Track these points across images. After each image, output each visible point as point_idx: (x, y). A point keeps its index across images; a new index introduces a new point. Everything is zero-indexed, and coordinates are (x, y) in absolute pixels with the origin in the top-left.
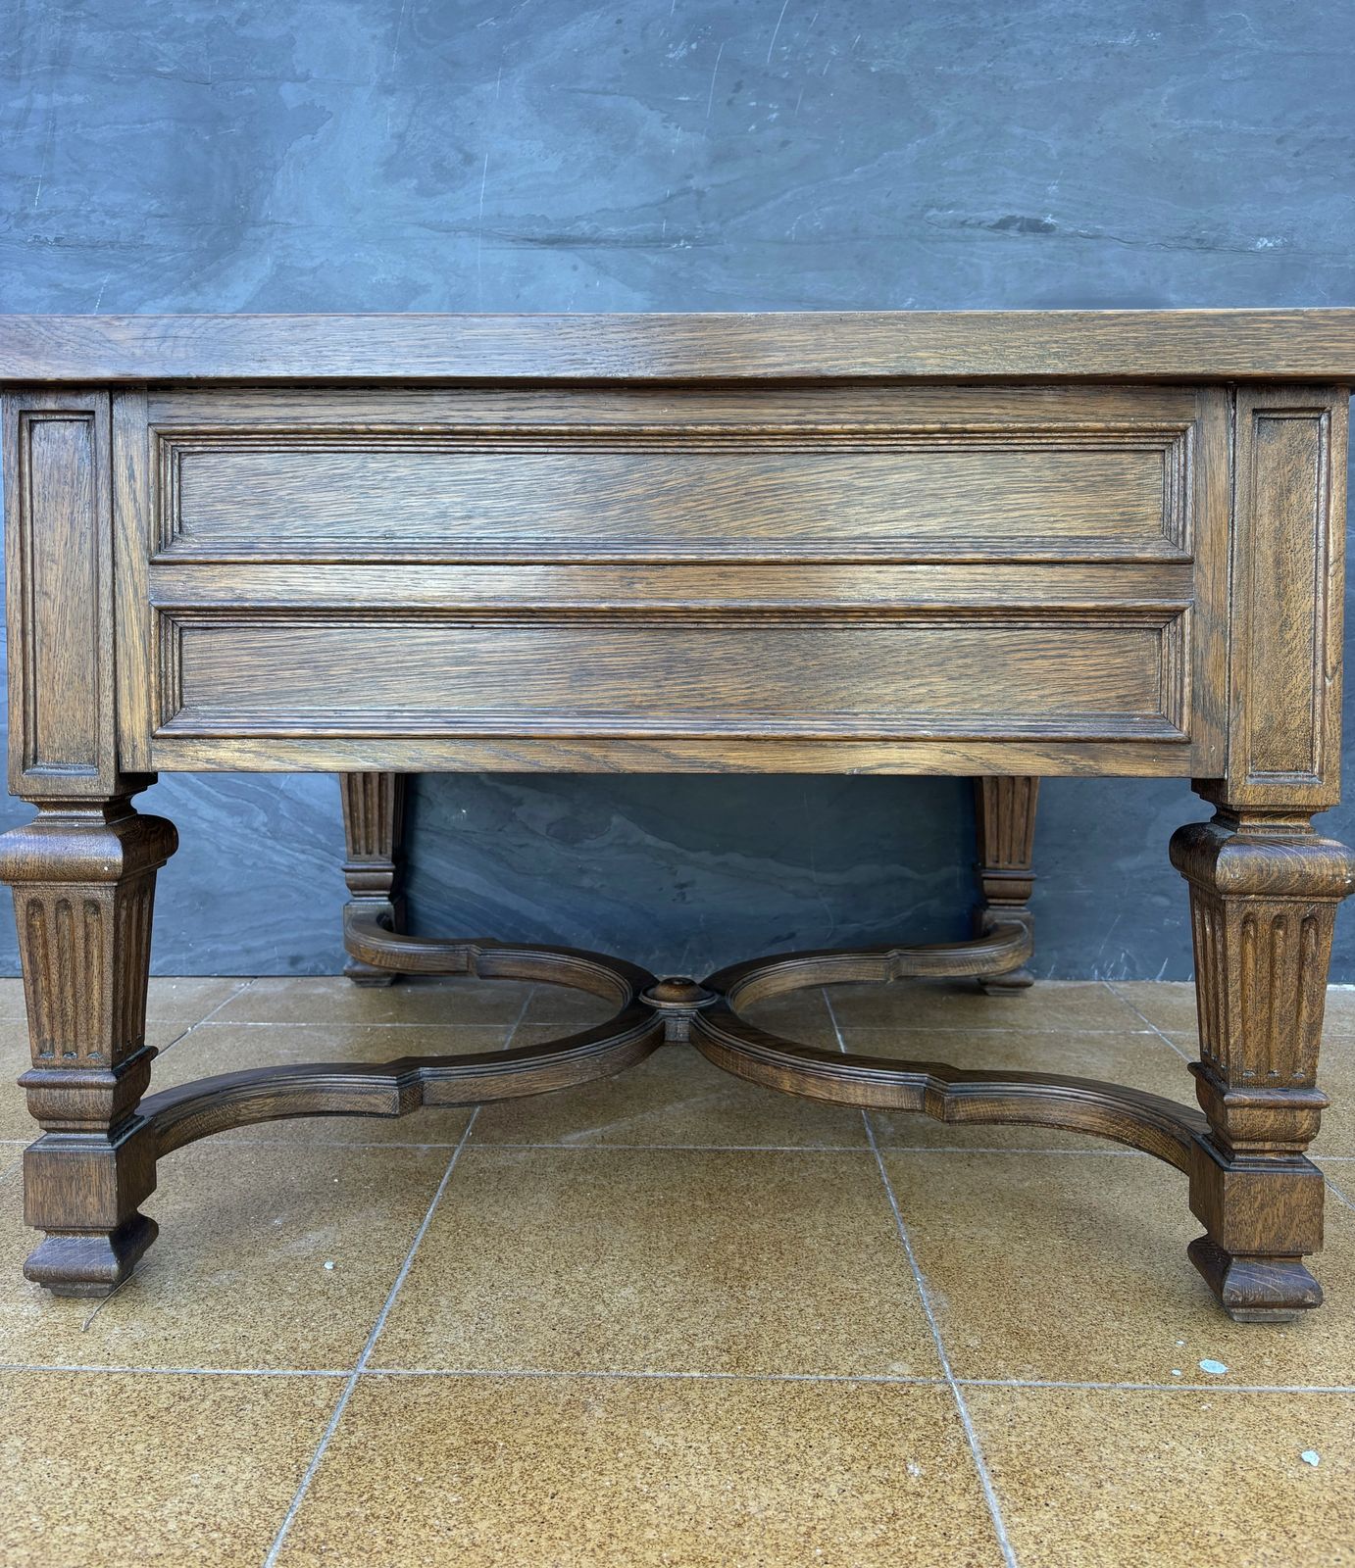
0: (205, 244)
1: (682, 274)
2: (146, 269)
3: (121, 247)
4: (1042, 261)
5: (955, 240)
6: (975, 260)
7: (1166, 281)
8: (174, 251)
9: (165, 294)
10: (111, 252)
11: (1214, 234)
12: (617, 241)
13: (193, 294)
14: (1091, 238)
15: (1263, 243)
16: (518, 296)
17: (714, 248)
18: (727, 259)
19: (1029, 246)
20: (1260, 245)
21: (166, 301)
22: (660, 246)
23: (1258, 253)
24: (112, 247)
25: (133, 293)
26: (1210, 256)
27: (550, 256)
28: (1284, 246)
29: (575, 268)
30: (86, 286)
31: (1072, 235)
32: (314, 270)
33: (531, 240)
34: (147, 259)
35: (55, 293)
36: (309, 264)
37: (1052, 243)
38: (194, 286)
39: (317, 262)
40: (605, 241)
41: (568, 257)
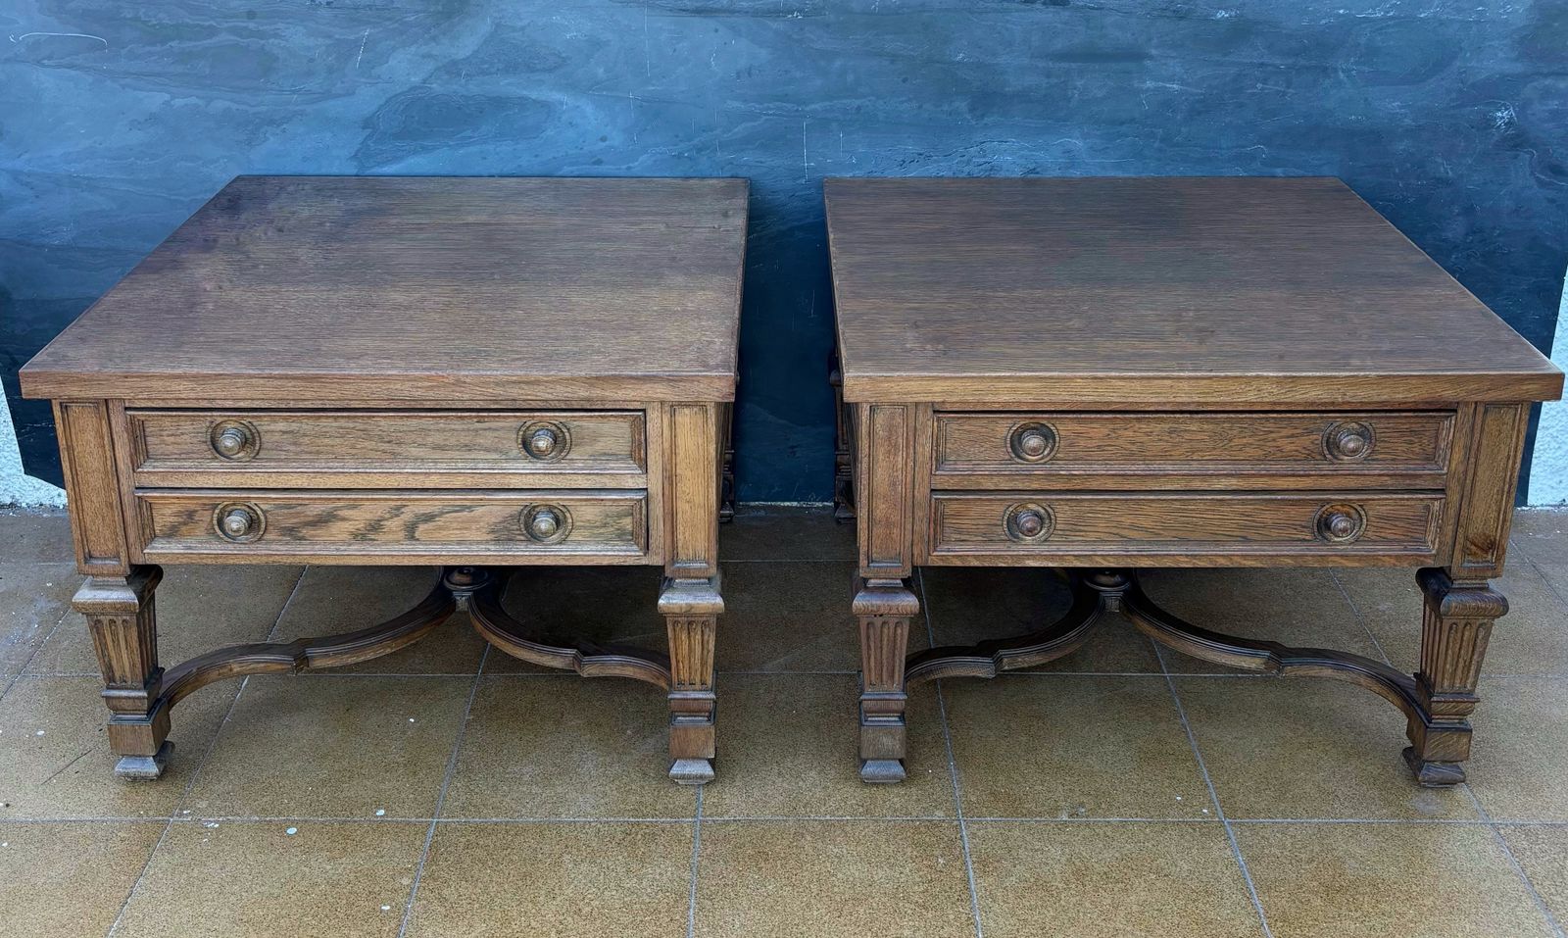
0: (440, 8)
1: (795, 37)
2: (396, 25)
3: (377, 9)
4: (1059, 25)
5: (996, 11)
6: (1009, 26)
7: (1150, 40)
8: (417, 12)
9: (412, 44)
10: (369, 12)
11: (1187, 7)
12: (747, 12)
13: (434, 44)
14: (1097, 9)
15: (1222, 14)
16: (675, 50)
17: (818, 18)
18: (828, 26)
19: (1051, 15)
20: (1219, 16)
21: (413, 49)
22: (779, 16)
23: (1218, 21)
24: (370, 9)
25: (388, 42)
26: (1182, 23)
27: (697, 21)
28: (1236, 17)
29: (716, 31)
30: (352, 37)
31: (1082, 7)
32: (523, 29)
33: (684, 10)
34: (398, 18)
35: (328, 42)
36: (520, 24)
37: (1067, 13)
38: (434, 39)
39: (525, 22)
40: (738, 12)
41: (711, 23)
